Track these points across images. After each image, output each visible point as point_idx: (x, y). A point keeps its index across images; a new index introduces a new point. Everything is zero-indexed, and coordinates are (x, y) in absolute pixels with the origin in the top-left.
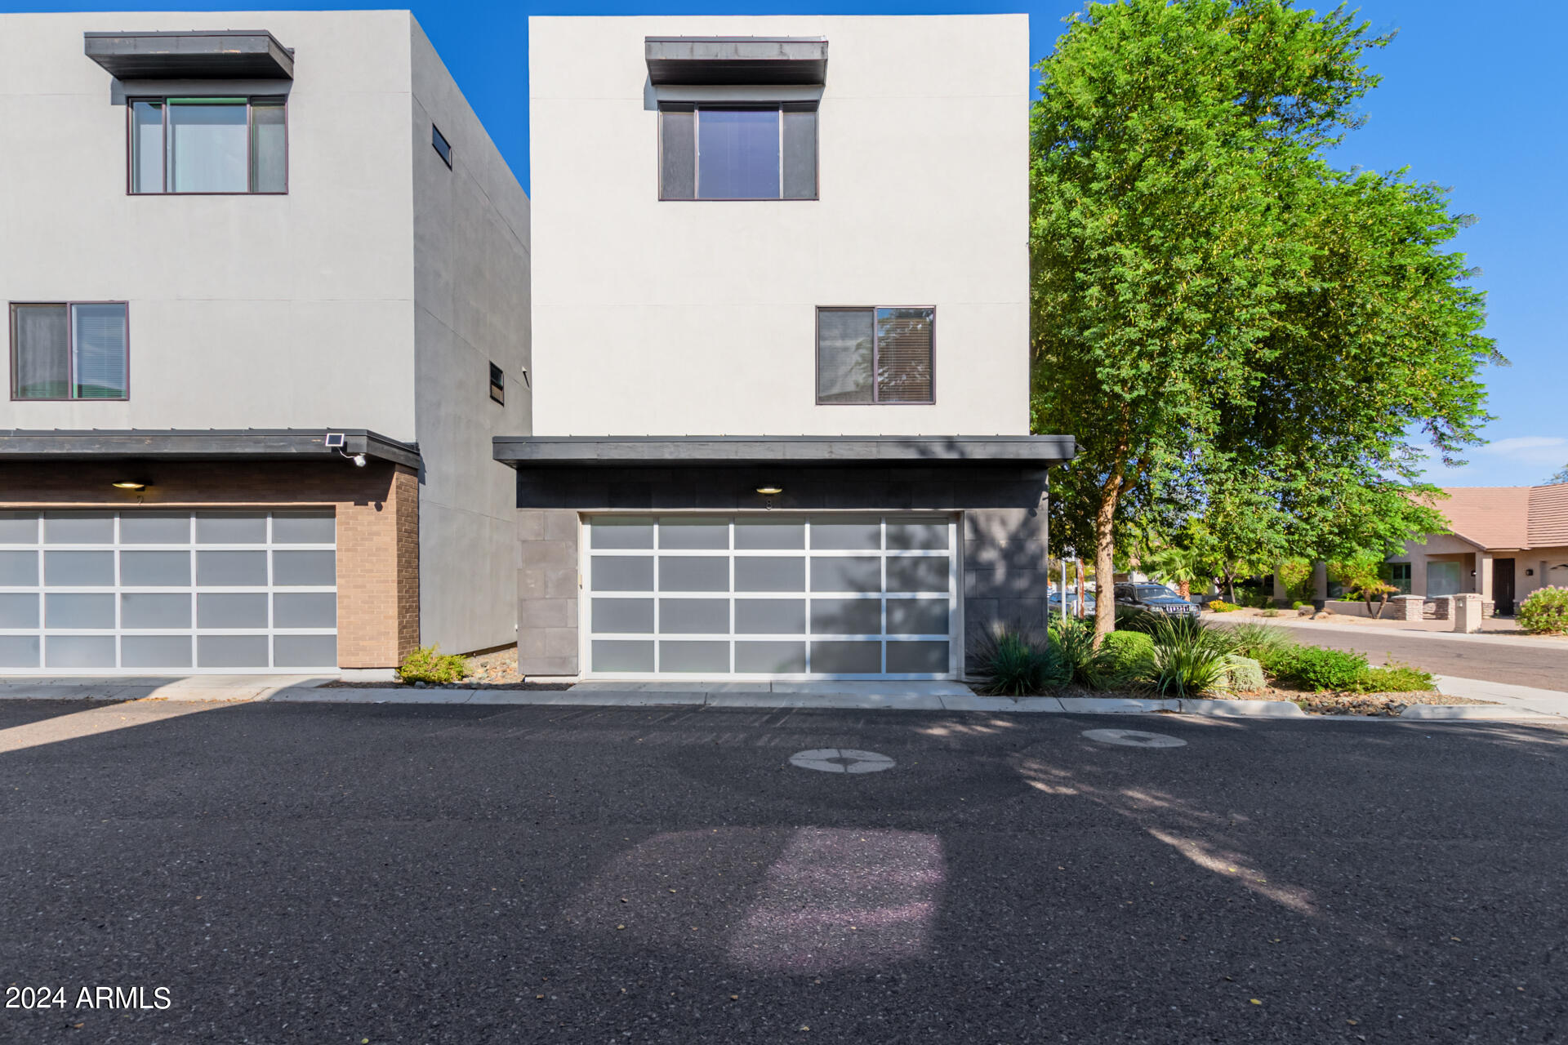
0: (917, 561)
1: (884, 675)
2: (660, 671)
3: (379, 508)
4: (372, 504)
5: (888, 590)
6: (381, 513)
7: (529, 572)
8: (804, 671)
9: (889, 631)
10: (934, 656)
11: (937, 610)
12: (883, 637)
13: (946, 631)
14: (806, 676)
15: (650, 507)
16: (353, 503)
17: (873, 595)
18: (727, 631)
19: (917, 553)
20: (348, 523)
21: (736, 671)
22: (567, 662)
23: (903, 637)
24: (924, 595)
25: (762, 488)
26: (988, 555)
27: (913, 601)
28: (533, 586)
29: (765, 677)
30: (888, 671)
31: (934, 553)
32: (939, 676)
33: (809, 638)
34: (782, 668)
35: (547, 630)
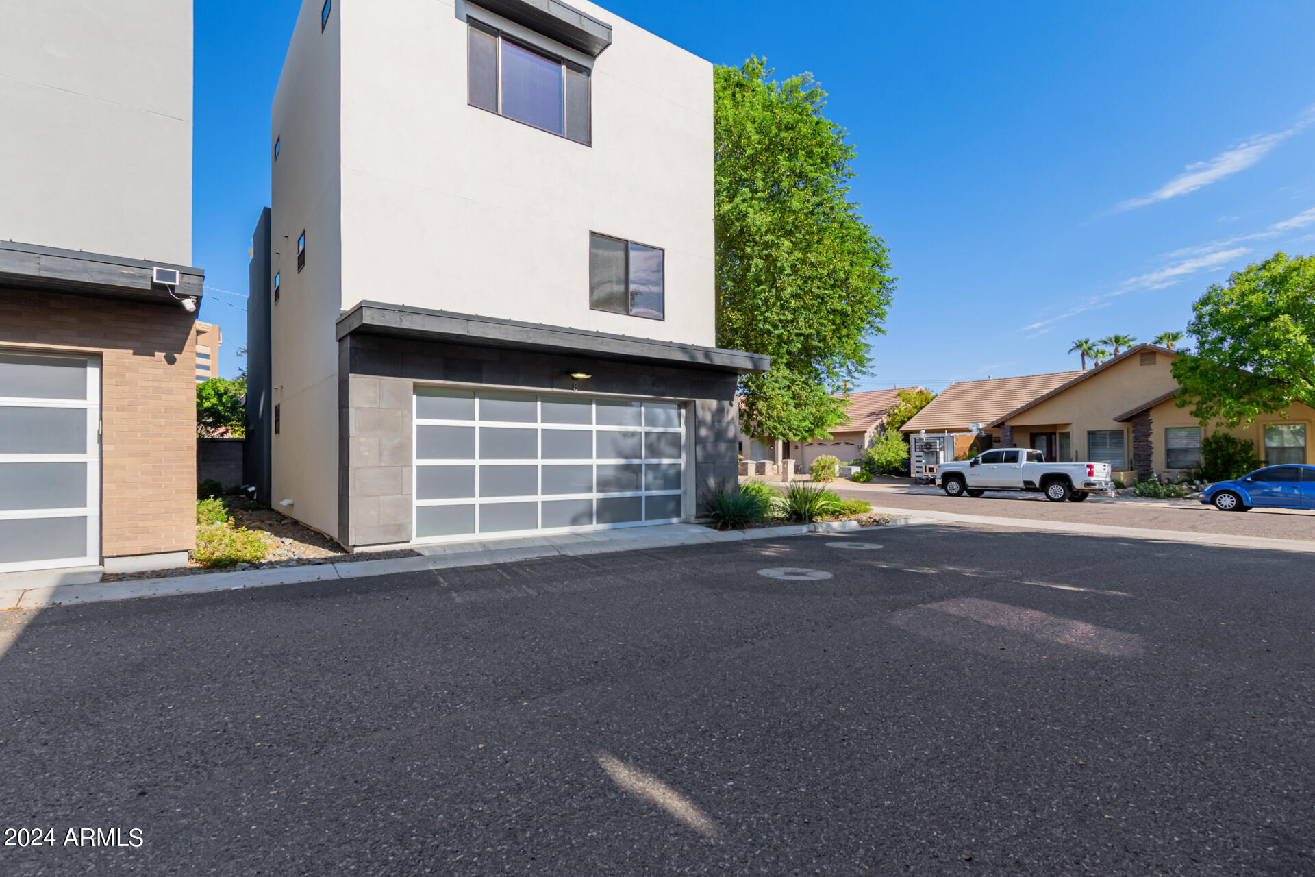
0: (661, 435)
1: (644, 522)
2: (480, 531)
3: (171, 360)
4: (160, 355)
5: (646, 458)
6: (173, 366)
7: (363, 440)
8: (592, 523)
9: (647, 489)
10: (671, 506)
11: (672, 472)
12: (643, 493)
13: (679, 487)
14: (593, 527)
15: (481, 382)
16: (131, 351)
17: (636, 461)
18: (536, 494)
19: (660, 430)
20: (123, 376)
21: (543, 526)
22: (400, 529)
23: (655, 493)
24: (666, 461)
25: (576, 372)
26: (703, 432)
27: (658, 465)
28: (367, 453)
29: (565, 530)
30: (646, 519)
31: (671, 430)
32: (675, 520)
33: (595, 496)
34: (575, 521)
35: (382, 498)
